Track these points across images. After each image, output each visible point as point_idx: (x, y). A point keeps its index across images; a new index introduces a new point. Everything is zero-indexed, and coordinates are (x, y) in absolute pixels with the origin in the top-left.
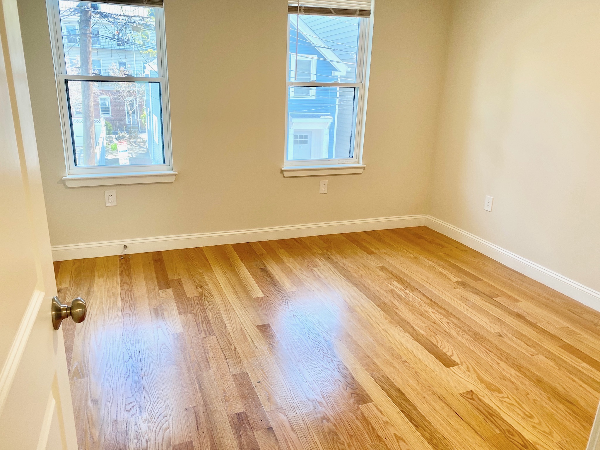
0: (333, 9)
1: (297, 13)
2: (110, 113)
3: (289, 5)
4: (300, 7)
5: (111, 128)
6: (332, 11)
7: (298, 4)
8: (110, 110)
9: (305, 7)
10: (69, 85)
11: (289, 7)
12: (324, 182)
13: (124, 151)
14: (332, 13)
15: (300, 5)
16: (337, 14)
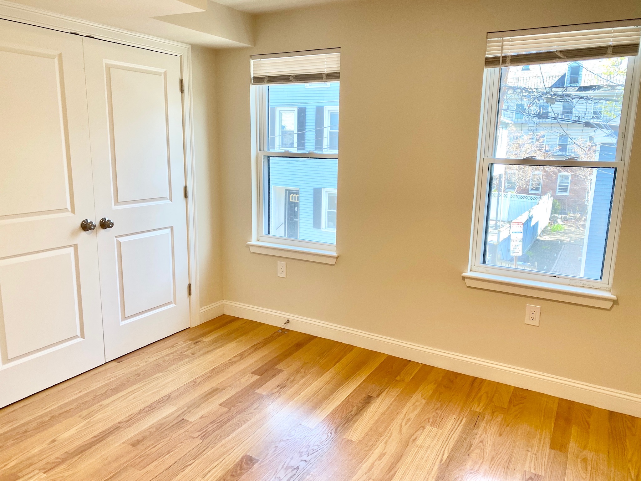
0: (562, 52)
1: (498, 66)
2: (568, 191)
3: (487, 56)
4: (503, 57)
5: (559, 207)
6: (560, 55)
7: (502, 52)
8: (569, 188)
9: (512, 56)
10: (271, 161)
11: (486, 59)
12: (533, 307)
13: (519, 232)
14: (559, 58)
15: (504, 55)
16: (568, 58)
